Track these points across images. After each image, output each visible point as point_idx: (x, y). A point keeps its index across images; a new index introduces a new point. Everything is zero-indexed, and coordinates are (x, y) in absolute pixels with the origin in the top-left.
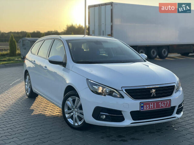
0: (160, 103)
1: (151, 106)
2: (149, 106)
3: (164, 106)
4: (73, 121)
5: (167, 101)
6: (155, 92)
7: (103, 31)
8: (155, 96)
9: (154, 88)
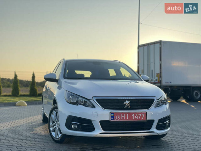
0: (133, 115)
1: (122, 116)
2: (120, 117)
3: (138, 118)
4: (55, 134)
5: (141, 114)
6: (129, 104)
7: (152, 70)
8: (129, 107)
9: (128, 100)
